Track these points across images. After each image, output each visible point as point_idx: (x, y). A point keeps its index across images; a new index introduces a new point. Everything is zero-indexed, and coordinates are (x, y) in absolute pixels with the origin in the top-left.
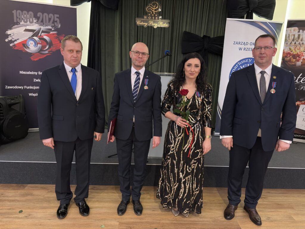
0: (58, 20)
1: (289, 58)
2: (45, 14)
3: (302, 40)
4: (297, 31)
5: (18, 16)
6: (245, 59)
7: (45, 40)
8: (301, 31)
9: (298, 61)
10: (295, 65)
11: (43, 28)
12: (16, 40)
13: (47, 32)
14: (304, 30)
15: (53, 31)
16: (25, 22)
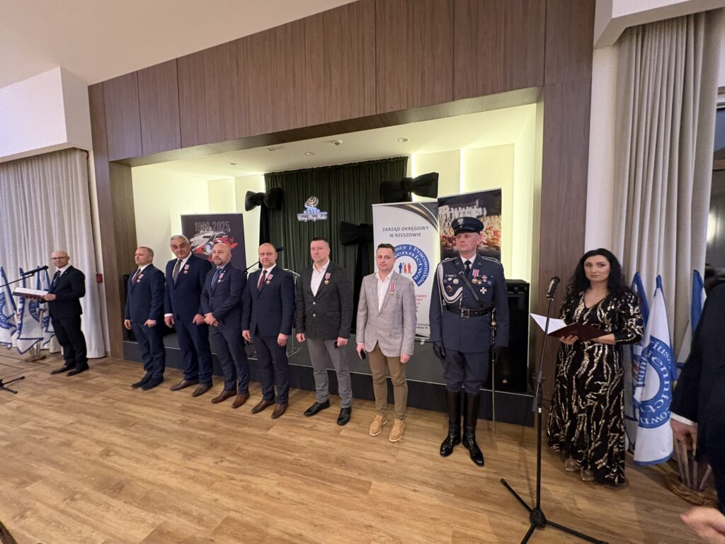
0: (228, 226)
2: (219, 222)
4: (448, 209)
5: (198, 227)
6: (399, 246)
8: (452, 209)
10: (452, 250)
11: (217, 234)
12: (197, 246)
13: (220, 236)
14: (454, 208)
15: (225, 235)
16: (203, 231)
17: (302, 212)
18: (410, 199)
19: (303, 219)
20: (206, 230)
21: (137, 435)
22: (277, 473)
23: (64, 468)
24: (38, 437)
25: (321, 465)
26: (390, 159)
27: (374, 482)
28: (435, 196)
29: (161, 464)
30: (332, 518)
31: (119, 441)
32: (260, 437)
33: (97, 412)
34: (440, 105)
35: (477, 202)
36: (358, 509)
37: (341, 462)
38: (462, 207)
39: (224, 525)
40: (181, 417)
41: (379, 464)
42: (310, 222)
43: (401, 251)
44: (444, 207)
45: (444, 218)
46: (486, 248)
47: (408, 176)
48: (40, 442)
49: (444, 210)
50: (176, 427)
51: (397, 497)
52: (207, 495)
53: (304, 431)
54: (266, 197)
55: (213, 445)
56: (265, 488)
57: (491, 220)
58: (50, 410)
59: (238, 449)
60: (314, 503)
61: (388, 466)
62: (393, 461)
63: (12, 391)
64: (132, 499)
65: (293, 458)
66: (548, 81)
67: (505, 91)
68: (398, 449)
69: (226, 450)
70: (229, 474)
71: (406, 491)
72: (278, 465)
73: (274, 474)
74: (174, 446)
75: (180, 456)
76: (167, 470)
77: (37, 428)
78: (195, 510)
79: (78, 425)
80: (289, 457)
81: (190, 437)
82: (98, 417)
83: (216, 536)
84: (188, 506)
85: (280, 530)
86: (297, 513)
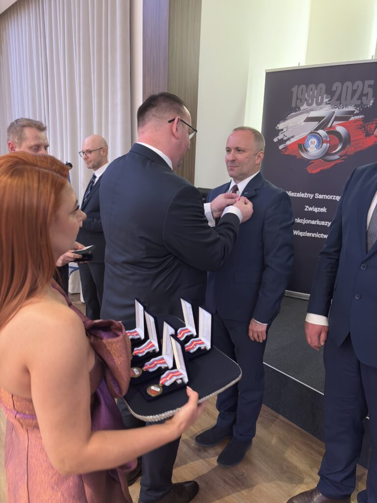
13: (344, 118)
15: (357, 114)
16: (308, 105)
20: (314, 104)
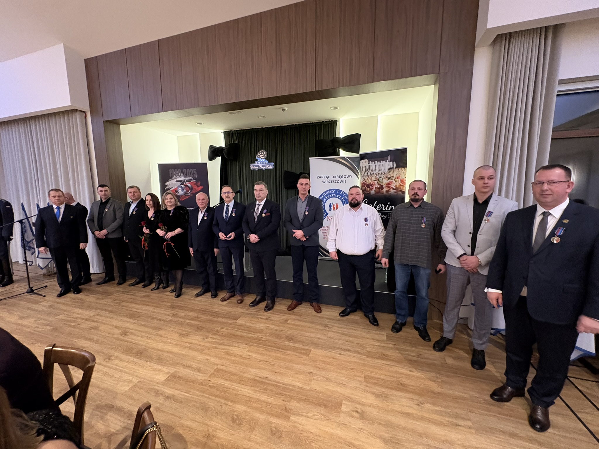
0: (196, 172)
1: (364, 188)
2: (188, 170)
3: (372, 171)
4: (367, 162)
5: (172, 173)
6: (329, 190)
7: (188, 186)
8: (370, 162)
9: (372, 189)
10: (370, 193)
11: (187, 179)
12: (171, 188)
13: (189, 181)
14: (372, 162)
15: (193, 180)
16: (176, 176)
17: (255, 163)
18: (338, 154)
19: (254, 168)
20: (178, 176)
21: (143, 323)
22: (246, 345)
23: (97, 342)
24: (73, 324)
25: (276, 340)
26: (323, 122)
27: (312, 350)
28: (358, 152)
29: (165, 340)
30: (286, 368)
31: (132, 327)
32: (231, 324)
33: (110, 309)
34: (363, 85)
35: (389, 157)
36: (303, 364)
37: (290, 338)
38: (378, 161)
39: (215, 373)
40: (172, 312)
41: (316, 340)
42: (260, 170)
43: (331, 194)
44: (364, 161)
45: (364, 169)
46: (395, 192)
47: (337, 136)
48: (74, 327)
49: (364, 163)
50: (170, 318)
51: (328, 357)
52: (201, 357)
53: (262, 320)
54: (226, 150)
55: (199, 329)
56: (240, 353)
57: (399, 172)
58: (75, 307)
59: (217, 331)
60: (273, 361)
61: (322, 341)
62: (325, 338)
63: (42, 295)
64: (150, 358)
65: (257, 336)
66: (442, 71)
67: (411, 76)
68: (329, 331)
69: (208, 332)
70: (213, 345)
71: (334, 354)
72: (247, 341)
73: (245, 345)
74: (171, 329)
75: (178, 335)
76: (170, 343)
77: (69, 319)
78: (195, 365)
79: (98, 317)
80: (253, 336)
81: (181, 324)
82: (111, 311)
83: (211, 378)
84: (189, 363)
85: (253, 375)
86: (263, 366)
